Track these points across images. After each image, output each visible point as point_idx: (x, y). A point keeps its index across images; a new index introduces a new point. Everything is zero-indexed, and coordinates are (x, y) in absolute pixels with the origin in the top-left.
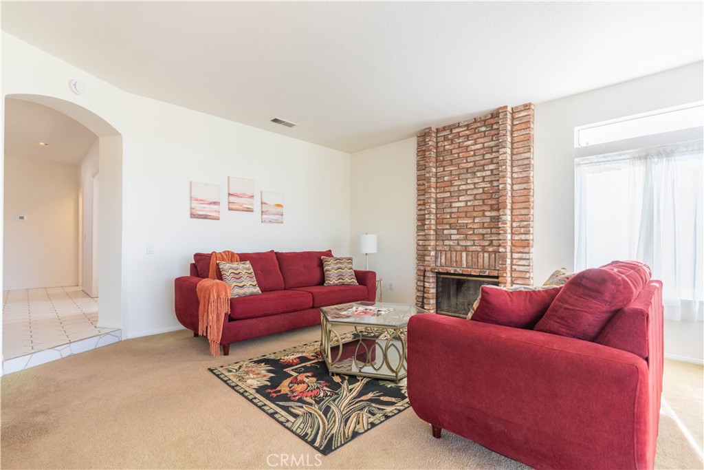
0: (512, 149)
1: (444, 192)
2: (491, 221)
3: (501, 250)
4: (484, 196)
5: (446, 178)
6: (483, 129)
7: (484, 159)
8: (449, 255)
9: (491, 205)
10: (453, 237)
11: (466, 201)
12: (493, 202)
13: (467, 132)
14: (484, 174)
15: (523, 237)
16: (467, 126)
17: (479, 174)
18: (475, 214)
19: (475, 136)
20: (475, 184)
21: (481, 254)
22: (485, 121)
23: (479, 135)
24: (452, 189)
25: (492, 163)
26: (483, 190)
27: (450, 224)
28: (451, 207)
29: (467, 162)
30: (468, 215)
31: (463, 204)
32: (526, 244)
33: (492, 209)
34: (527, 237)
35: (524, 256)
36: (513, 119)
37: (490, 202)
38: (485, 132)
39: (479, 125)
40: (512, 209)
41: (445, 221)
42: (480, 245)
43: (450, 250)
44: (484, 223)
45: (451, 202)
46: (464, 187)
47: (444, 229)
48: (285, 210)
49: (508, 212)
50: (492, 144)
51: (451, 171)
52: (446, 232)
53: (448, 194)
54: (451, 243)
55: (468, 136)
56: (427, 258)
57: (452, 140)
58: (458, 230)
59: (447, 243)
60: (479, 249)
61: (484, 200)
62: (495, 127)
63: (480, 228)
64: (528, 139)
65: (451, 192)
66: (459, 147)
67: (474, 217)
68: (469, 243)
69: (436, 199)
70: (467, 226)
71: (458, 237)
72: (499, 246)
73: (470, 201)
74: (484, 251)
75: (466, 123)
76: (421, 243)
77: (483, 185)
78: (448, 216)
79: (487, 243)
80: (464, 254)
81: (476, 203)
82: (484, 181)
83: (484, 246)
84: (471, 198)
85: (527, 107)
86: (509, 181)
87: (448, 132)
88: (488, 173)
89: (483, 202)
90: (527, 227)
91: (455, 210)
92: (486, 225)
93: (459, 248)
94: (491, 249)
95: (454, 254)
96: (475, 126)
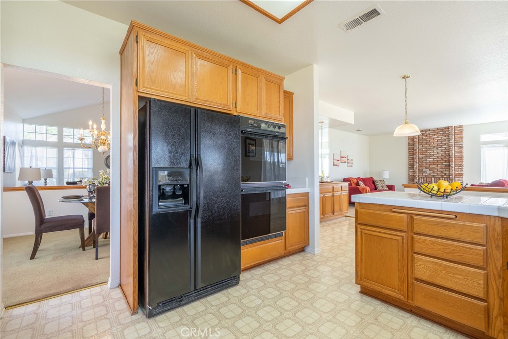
0: (455, 141)
1: (422, 155)
2: (446, 166)
3: (451, 177)
4: (442, 157)
5: (423, 150)
6: (441, 132)
7: (442, 143)
8: (425, 179)
9: (446, 161)
10: (427, 172)
11: (434, 159)
12: (446, 159)
13: (434, 133)
14: (442, 149)
15: (460, 172)
16: (434, 131)
17: (439, 149)
18: (438, 164)
19: (437, 135)
20: (437, 152)
22: (442, 130)
23: (439, 134)
25: (445, 145)
26: (442, 155)
27: (426, 167)
28: (426, 160)
29: (434, 144)
30: (435, 164)
31: (432, 160)
32: (462, 175)
33: (446, 162)
34: (462, 172)
35: (461, 179)
36: (455, 130)
37: (445, 159)
39: (439, 131)
40: (455, 162)
41: (423, 166)
44: (442, 167)
46: (432, 153)
47: (422, 169)
48: (353, 162)
49: (454, 163)
50: (446, 138)
51: (426, 147)
52: (424, 170)
54: (426, 174)
55: (434, 135)
56: (415, 180)
57: (426, 135)
58: (430, 169)
59: (424, 174)
60: (440, 176)
62: (447, 132)
63: (440, 169)
64: (462, 138)
65: (426, 155)
66: (430, 138)
67: (437, 165)
68: (435, 174)
69: (419, 157)
70: (434, 168)
71: (430, 172)
72: (450, 175)
74: (442, 177)
75: (433, 129)
76: (411, 174)
77: (441, 153)
78: (425, 164)
79: (444, 174)
80: (433, 179)
81: (438, 159)
84: (436, 157)
85: (461, 126)
86: (454, 152)
87: (424, 132)
88: (444, 149)
89: (442, 159)
90: (462, 168)
91: (428, 162)
94: (445, 177)
95: (428, 179)
96: (437, 131)
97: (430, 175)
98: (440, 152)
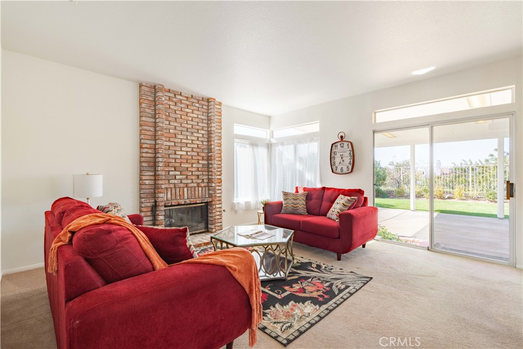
1: (170, 141)
2: (203, 167)
4: (198, 150)
5: (171, 131)
6: (197, 105)
7: (198, 125)
8: (173, 191)
9: (203, 157)
10: (178, 177)
11: (187, 152)
12: (204, 155)
13: (187, 103)
14: (198, 135)
15: (219, 177)
16: (187, 98)
17: (195, 134)
18: (193, 161)
19: (192, 108)
20: (192, 140)
21: (197, 188)
22: (198, 100)
23: (195, 108)
24: (176, 140)
26: (198, 146)
27: (175, 168)
28: (175, 154)
29: (187, 123)
30: (188, 161)
31: (184, 153)
32: (221, 181)
33: (203, 159)
34: (221, 177)
35: (220, 188)
37: (202, 154)
38: (199, 107)
39: (194, 101)
41: (171, 165)
42: (196, 183)
43: (175, 187)
44: (198, 168)
45: (175, 151)
46: (185, 141)
47: (169, 171)
50: (204, 117)
51: (176, 126)
52: (171, 173)
53: (173, 144)
54: (176, 182)
55: (187, 106)
57: (176, 103)
58: (181, 172)
59: (172, 181)
60: (195, 185)
61: (198, 153)
62: (205, 107)
63: (196, 171)
64: (220, 122)
65: (175, 142)
66: (181, 110)
67: (192, 163)
68: (189, 181)
70: (187, 169)
71: (181, 177)
73: (189, 152)
74: (198, 186)
75: (186, 96)
77: (197, 142)
78: (173, 161)
79: (200, 181)
80: (186, 189)
81: (194, 154)
82: (198, 140)
83: (198, 184)
84: (190, 150)
85: (220, 104)
87: (172, 95)
88: (201, 135)
89: (198, 154)
90: (220, 171)
91: (179, 157)
92: (200, 169)
93: (182, 185)
94: (203, 185)
95: (178, 190)
96: (192, 100)
97: (181, 182)
98: (196, 139)
